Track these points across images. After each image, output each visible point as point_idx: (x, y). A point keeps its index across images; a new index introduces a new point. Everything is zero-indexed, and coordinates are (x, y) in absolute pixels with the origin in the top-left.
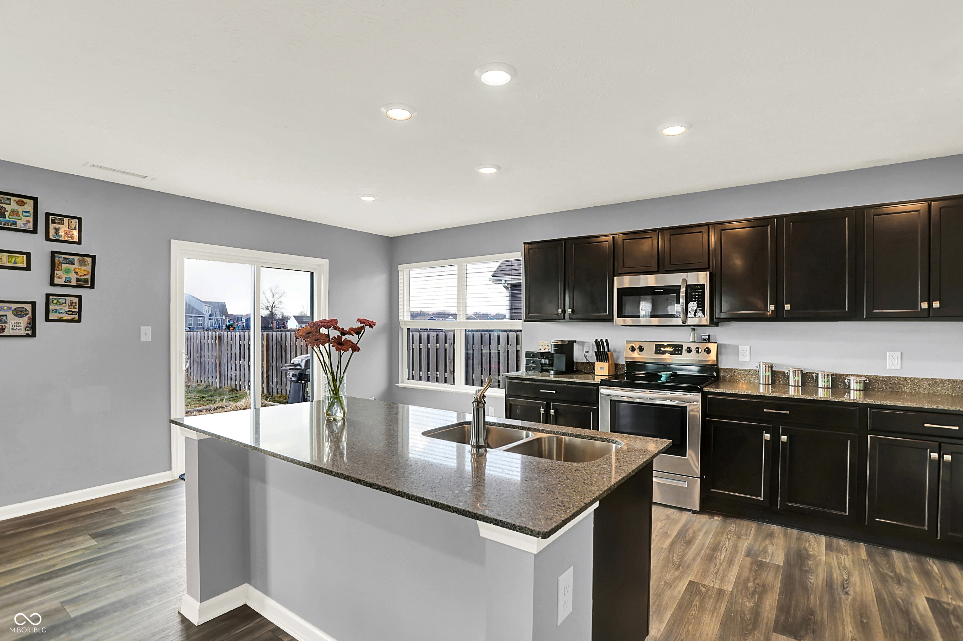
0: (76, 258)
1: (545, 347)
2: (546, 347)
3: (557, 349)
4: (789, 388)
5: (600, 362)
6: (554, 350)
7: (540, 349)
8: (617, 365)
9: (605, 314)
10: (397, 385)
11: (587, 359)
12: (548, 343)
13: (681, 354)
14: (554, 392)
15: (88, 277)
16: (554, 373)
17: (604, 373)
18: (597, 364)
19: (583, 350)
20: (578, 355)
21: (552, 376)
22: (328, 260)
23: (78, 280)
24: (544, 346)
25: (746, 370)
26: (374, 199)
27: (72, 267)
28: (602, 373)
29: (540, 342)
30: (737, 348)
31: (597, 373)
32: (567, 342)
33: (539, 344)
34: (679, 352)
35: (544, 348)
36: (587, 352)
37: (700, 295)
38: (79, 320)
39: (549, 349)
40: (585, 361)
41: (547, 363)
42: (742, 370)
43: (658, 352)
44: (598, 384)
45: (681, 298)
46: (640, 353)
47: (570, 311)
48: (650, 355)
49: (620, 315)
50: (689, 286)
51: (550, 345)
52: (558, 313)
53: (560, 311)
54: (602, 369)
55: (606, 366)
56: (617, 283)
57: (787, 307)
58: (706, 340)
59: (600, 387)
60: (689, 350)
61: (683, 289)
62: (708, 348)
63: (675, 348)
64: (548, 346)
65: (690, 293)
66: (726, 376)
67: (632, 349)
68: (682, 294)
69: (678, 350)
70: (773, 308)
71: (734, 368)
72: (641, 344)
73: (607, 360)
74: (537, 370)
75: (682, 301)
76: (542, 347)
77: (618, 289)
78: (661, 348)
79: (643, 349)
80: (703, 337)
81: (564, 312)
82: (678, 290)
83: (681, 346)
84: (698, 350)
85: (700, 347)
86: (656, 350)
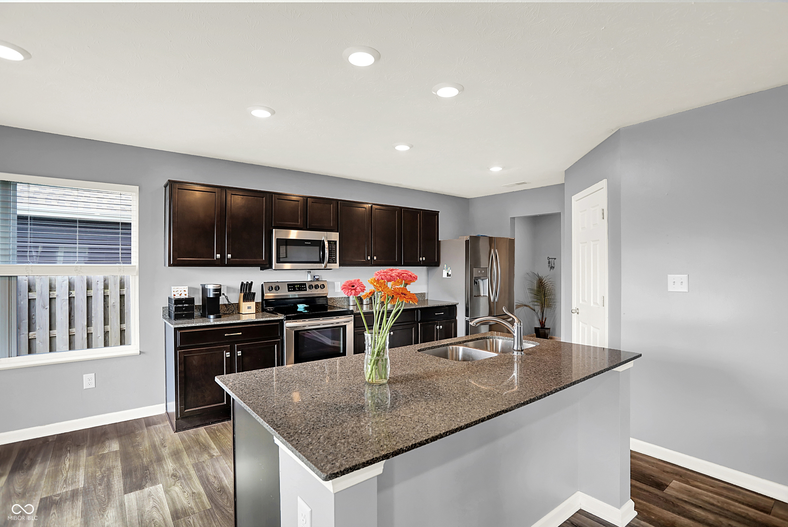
1: (181, 292)
2: (183, 292)
4: (363, 306)
5: (247, 302)
7: (174, 295)
9: (261, 260)
12: (184, 288)
13: (306, 290)
14: (241, 334)
16: (214, 317)
17: (251, 312)
18: (244, 304)
24: (179, 291)
25: (340, 298)
28: (249, 312)
30: (333, 283)
31: (244, 312)
33: (173, 290)
34: (305, 289)
35: (179, 294)
37: (334, 248)
42: (338, 298)
43: (290, 289)
44: (282, 320)
45: (326, 249)
46: (277, 292)
47: (229, 256)
48: (284, 293)
49: (278, 261)
50: (328, 241)
51: (187, 290)
52: (214, 258)
53: (218, 256)
54: (249, 308)
55: (253, 304)
56: (277, 234)
57: (375, 258)
58: (318, 280)
59: (285, 321)
60: (311, 287)
61: (326, 243)
62: (323, 285)
63: (301, 286)
64: (185, 291)
65: (329, 246)
66: (330, 303)
67: (271, 289)
68: (326, 247)
69: (304, 288)
70: (369, 258)
71: (333, 297)
72: (277, 284)
73: (253, 300)
74: (190, 316)
75: (326, 252)
76: (177, 292)
77: (277, 239)
78: (292, 287)
79: (279, 288)
80: (316, 277)
81: (223, 256)
82: (320, 244)
83: (305, 284)
84: (317, 287)
85: (318, 285)
86: (289, 288)
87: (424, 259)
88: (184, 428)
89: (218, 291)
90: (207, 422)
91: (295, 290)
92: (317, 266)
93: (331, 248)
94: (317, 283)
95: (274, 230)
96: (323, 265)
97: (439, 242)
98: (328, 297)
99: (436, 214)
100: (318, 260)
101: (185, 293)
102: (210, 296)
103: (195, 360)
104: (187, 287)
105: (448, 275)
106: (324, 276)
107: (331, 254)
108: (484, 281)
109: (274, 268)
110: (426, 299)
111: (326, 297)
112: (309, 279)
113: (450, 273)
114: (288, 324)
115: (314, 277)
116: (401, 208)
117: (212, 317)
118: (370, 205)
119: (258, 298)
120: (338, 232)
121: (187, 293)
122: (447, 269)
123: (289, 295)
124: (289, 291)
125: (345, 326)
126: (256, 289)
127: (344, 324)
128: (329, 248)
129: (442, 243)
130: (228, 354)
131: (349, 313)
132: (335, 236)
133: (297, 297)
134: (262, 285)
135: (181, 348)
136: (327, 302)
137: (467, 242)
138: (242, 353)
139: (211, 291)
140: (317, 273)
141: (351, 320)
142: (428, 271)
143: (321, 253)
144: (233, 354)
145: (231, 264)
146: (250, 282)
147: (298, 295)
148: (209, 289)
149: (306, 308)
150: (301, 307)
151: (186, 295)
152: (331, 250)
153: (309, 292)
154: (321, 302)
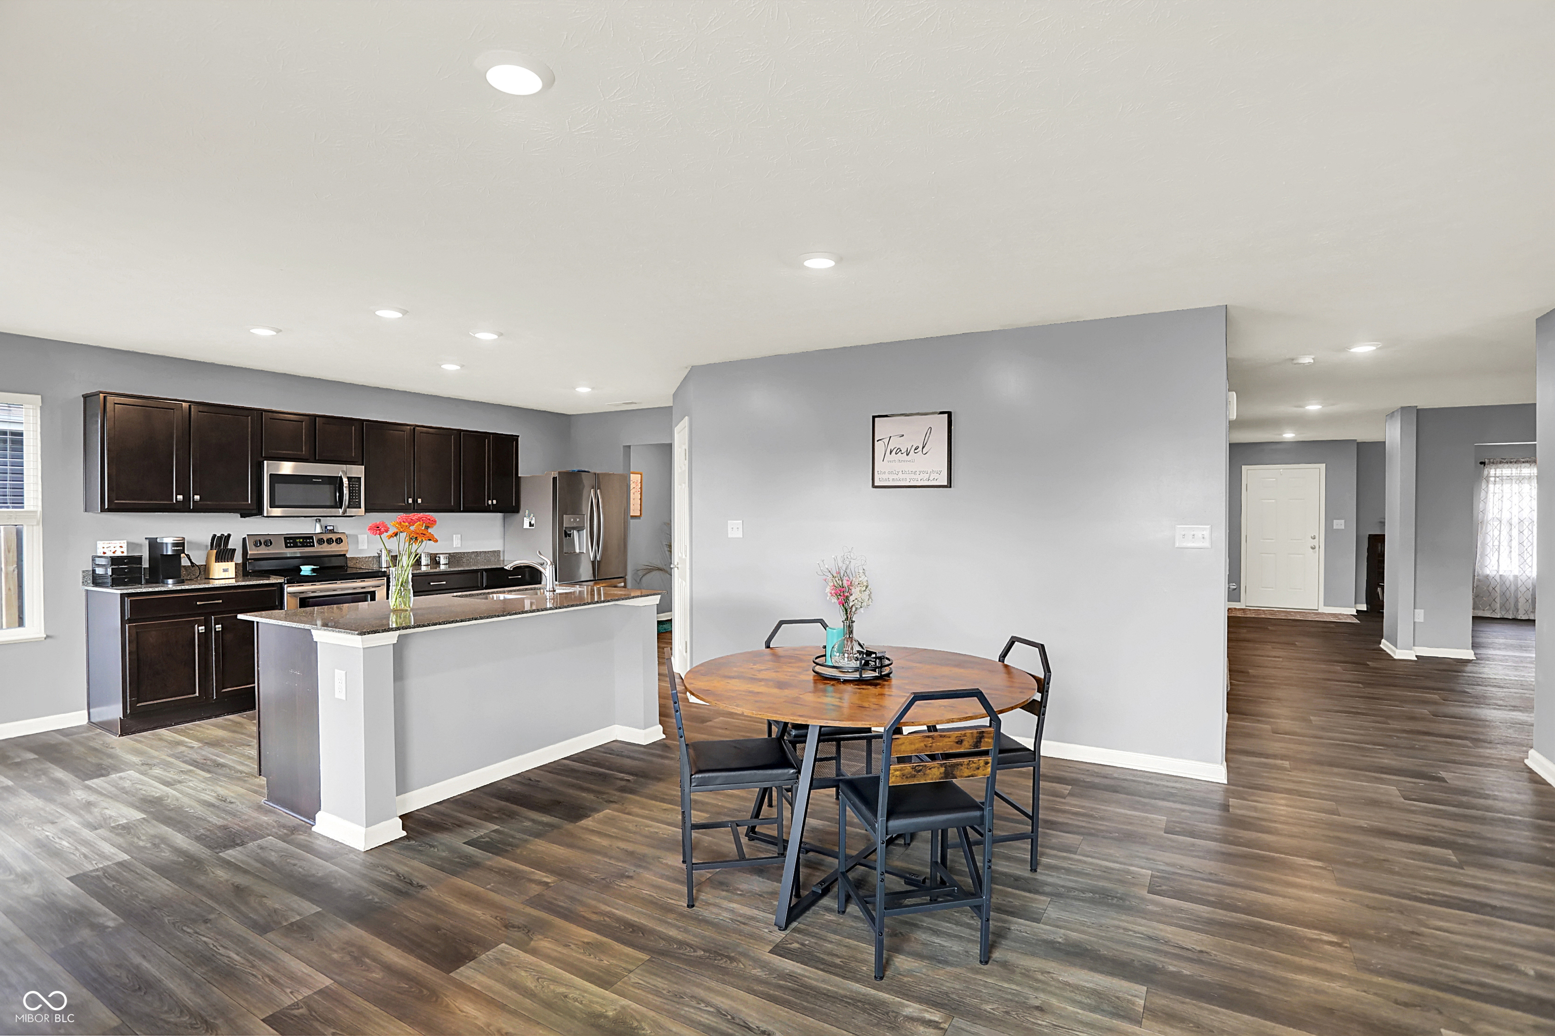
1: (115, 549)
2: (118, 549)
5: (222, 562)
7: (104, 553)
9: (246, 504)
12: (119, 544)
13: (313, 546)
14: (220, 601)
17: (228, 576)
18: (217, 565)
24: (112, 547)
25: (366, 557)
28: (225, 576)
31: (217, 576)
33: (99, 545)
34: (311, 544)
35: (113, 551)
37: (357, 487)
42: (362, 557)
43: (288, 545)
44: (281, 584)
45: (344, 489)
46: (267, 548)
47: (197, 497)
48: (279, 549)
49: (273, 505)
50: (348, 478)
51: (125, 546)
52: (172, 500)
53: (180, 497)
54: (225, 570)
55: (231, 566)
56: (268, 468)
57: (419, 501)
58: (332, 531)
59: (286, 586)
60: (321, 541)
61: (345, 481)
62: (340, 538)
63: (306, 540)
64: (121, 547)
65: (349, 484)
66: (350, 564)
67: (257, 544)
68: (345, 485)
69: (310, 542)
70: (410, 501)
71: (356, 556)
72: (268, 538)
73: (231, 559)
74: (137, 581)
75: (345, 492)
76: (109, 549)
77: (271, 475)
78: (291, 541)
79: (271, 543)
80: (328, 528)
81: (187, 498)
82: (336, 482)
83: (312, 538)
84: (330, 541)
85: (331, 538)
86: (286, 544)
87: (495, 502)
88: (133, 730)
89: (180, 545)
90: (169, 723)
91: (296, 546)
92: (331, 512)
93: (353, 487)
94: (330, 536)
95: (265, 462)
96: (341, 511)
97: (518, 479)
98: (348, 556)
99: (515, 438)
100: (333, 504)
101: (122, 550)
102: (167, 551)
103: (152, 637)
104: (125, 541)
105: (531, 525)
106: (342, 526)
107: (353, 496)
108: (581, 532)
109: (265, 515)
110: (502, 559)
111: (344, 555)
112: (318, 530)
113: (533, 522)
114: (288, 589)
115: (326, 527)
116: (460, 431)
117: (170, 581)
118: (412, 428)
119: (238, 558)
120: (363, 465)
121: (125, 549)
122: (529, 516)
123: (286, 553)
124: (287, 547)
125: (374, 592)
126: (235, 543)
127: (373, 589)
128: (349, 487)
129: (522, 480)
130: (202, 629)
131: (380, 575)
132: (358, 471)
133: (299, 555)
134: (244, 539)
135: (130, 621)
136: (346, 563)
137: (554, 479)
138: (222, 627)
139: (170, 547)
140: (330, 522)
141: (383, 585)
142: (504, 518)
143: (338, 494)
144: (208, 630)
145: (199, 509)
146: (226, 535)
147: (300, 552)
148: (167, 544)
149: (313, 570)
150: (306, 570)
151: (123, 552)
152: (353, 490)
153: (318, 549)
154: (336, 562)
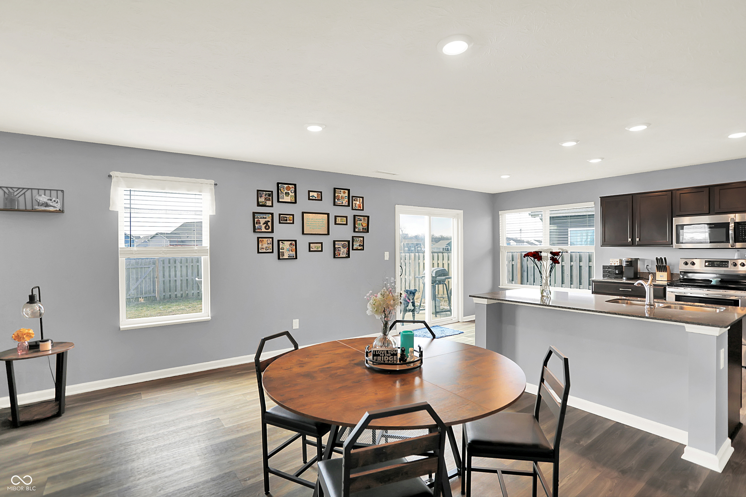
0: (362, 218)
1: (615, 262)
3: (628, 263)
5: (660, 272)
6: (626, 264)
7: (611, 264)
8: (672, 274)
9: (665, 242)
10: (499, 286)
11: (648, 270)
12: (617, 260)
13: (727, 267)
14: (631, 290)
15: (366, 227)
16: (626, 278)
17: (663, 279)
18: (658, 273)
19: (644, 265)
20: (641, 267)
21: (624, 280)
22: (463, 211)
23: (363, 229)
24: (614, 262)
26: (509, 176)
27: (361, 222)
28: (661, 279)
29: (610, 259)
31: (658, 279)
32: (634, 259)
33: (610, 261)
35: (614, 263)
36: (648, 266)
38: (363, 250)
39: (618, 264)
40: (647, 271)
41: (617, 272)
43: (708, 265)
44: (665, 285)
45: (731, 230)
47: (638, 239)
48: (701, 268)
49: (678, 242)
51: (619, 261)
52: (628, 241)
53: (630, 240)
54: (661, 276)
55: (665, 274)
56: (675, 222)
59: (667, 287)
60: (734, 264)
61: (732, 225)
63: (722, 263)
64: (617, 262)
65: (737, 227)
67: (686, 264)
69: (725, 265)
72: (693, 261)
73: (665, 271)
75: (731, 232)
76: (613, 262)
77: (676, 225)
78: (710, 263)
79: (694, 264)
81: (634, 240)
82: (727, 226)
83: (727, 262)
85: (743, 263)
86: (706, 264)
91: (713, 266)
92: (723, 245)
93: (741, 228)
94: (742, 261)
95: (674, 218)
101: (618, 263)
102: (624, 265)
104: (619, 259)
107: (742, 234)
112: (736, 257)
114: (669, 289)
117: (624, 278)
121: (619, 263)
124: (706, 266)
125: (738, 300)
128: (737, 229)
143: (728, 234)
152: (743, 230)
